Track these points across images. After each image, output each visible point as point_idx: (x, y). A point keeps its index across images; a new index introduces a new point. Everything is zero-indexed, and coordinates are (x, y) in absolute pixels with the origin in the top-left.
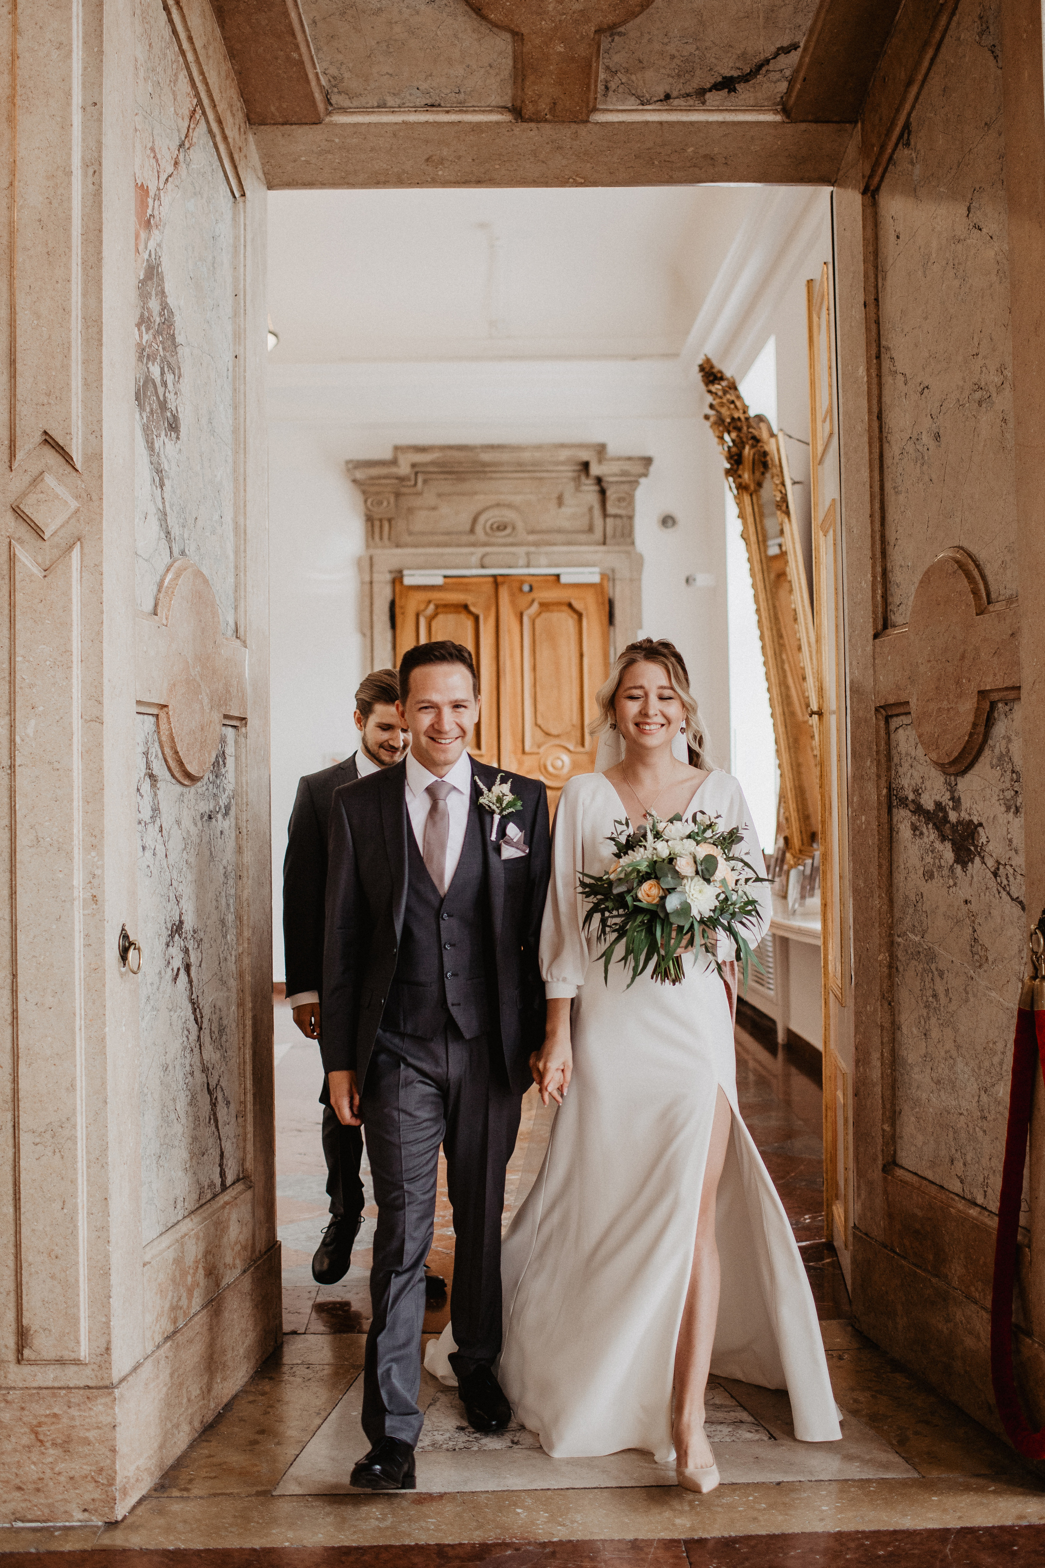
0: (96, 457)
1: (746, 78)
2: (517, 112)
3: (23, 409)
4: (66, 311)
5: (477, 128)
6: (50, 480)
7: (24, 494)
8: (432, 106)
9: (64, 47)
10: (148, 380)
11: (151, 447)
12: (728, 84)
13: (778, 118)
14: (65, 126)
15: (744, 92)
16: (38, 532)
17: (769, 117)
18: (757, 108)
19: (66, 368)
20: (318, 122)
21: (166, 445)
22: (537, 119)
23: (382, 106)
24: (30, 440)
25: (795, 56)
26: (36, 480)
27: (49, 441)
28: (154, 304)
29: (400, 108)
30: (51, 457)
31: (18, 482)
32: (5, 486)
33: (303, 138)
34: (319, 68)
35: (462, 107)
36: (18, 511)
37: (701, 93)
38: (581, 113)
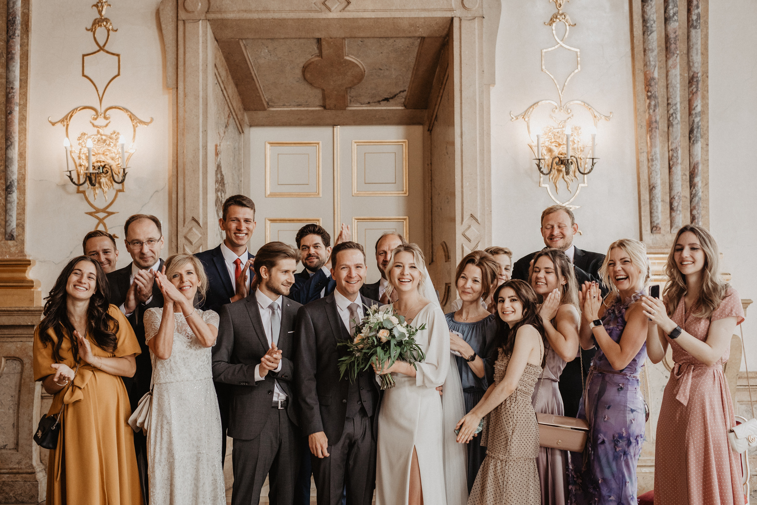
0: (206, 223)
1: (392, 98)
2: (324, 107)
3: (187, 211)
4: (198, 185)
5: (312, 111)
6: (194, 229)
7: (187, 233)
8: (299, 105)
10: (218, 197)
12: (387, 100)
13: (403, 108)
14: (198, 137)
15: (391, 101)
16: (191, 243)
17: (400, 108)
18: (396, 105)
19: (198, 200)
20: (265, 110)
22: (330, 109)
23: (284, 105)
24: (189, 219)
25: (405, 93)
26: (191, 229)
27: (194, 219)
28: (219, 176)
29: (290, 106)
30: (194, 223)
31: (186, 230)
32: (182, 231)
33: (261, 114)
34: (265, 97)
35: (308, 106)
36: (186, 238)
37: (379, 102)
38: (343, 107)
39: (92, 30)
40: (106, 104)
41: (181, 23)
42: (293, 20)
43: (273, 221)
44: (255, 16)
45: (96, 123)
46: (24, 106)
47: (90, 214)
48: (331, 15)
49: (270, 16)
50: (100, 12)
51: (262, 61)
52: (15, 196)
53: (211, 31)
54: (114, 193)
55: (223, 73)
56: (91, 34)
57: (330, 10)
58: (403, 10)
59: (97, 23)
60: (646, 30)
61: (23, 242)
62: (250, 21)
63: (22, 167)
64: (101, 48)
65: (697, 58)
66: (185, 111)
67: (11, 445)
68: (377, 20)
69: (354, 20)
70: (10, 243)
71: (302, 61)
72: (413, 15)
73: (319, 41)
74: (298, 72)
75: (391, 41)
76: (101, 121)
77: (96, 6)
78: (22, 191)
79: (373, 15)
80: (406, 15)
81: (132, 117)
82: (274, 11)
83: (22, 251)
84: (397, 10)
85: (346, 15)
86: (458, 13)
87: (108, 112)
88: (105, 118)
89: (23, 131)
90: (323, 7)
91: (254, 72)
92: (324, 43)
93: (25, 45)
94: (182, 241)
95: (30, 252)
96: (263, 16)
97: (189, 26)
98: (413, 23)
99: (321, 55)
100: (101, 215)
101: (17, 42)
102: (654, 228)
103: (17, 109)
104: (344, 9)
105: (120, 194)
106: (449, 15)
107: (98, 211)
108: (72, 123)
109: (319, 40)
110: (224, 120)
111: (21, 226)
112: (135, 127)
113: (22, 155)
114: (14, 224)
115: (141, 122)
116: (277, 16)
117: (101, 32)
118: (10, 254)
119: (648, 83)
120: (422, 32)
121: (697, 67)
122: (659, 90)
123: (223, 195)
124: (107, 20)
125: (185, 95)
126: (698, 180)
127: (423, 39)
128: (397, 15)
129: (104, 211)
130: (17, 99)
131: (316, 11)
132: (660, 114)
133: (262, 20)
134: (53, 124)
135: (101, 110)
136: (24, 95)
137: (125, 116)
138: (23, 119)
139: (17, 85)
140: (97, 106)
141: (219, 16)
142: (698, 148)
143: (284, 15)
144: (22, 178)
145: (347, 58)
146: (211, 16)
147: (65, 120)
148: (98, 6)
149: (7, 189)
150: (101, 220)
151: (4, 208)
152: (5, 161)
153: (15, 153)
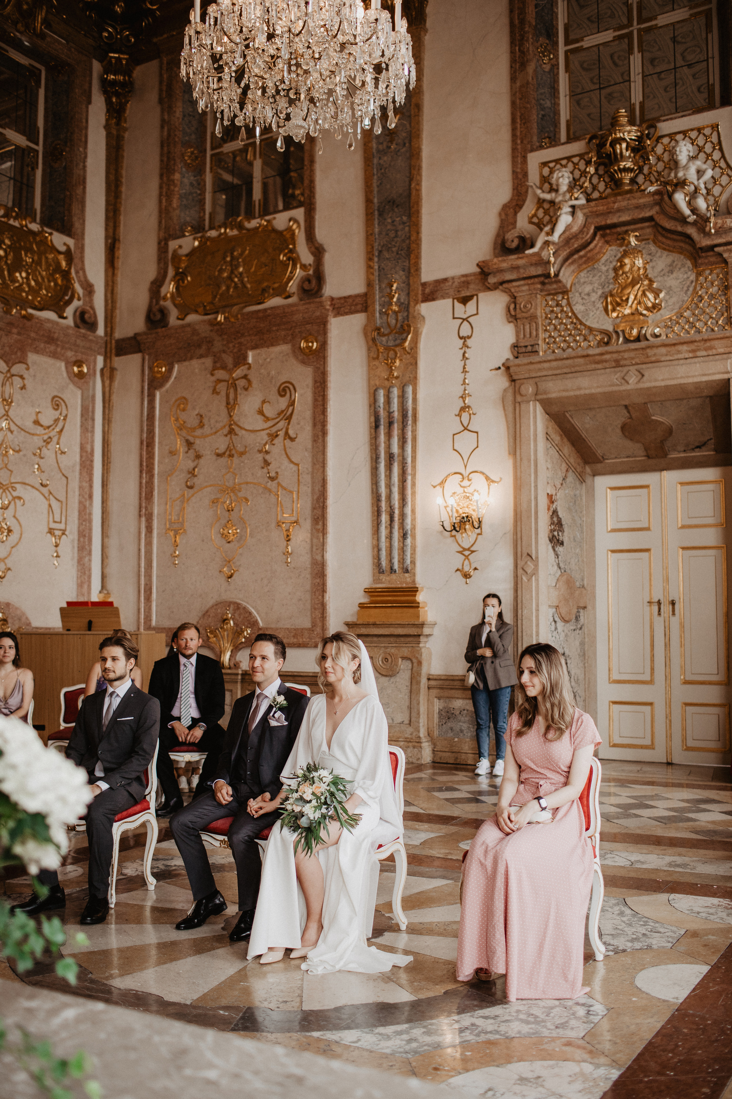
0: (537, 558)
1: (703, 445)
2: (649, 457)
3: (524, 549)
5: (639, 461)
6: (529, 563)
7: (524, 565)
8: (628, 457)
9: (530, 475)
10: (554, 536)
11: (554, 550)
12: (699, 447)
13: (714, 452)
14: (530, 491)
15: (704, 448)
16: (527, 573)
17: (712, 453)
18: (708, 451)
19: (531, 540)
20: (601, 462)
21: (560, 549)
22: (652, 458)
23: (616, 458)
24: (525, 555)
25: (713, 441)
26: (526, 563)
27: (528, 555)
28: (555, 519)
29: (621, 458)
30: (529, 558)
31: (523, 563)
32: (520, 564)
33: (599, 466)
34: (599, 452)
35: (635, 457)
36: (523, 569)
37: (693, 449)
38: (665, 455)
39: (459, 415)
40: (469, 469)
41: (517, 405)
42: (600, 393)
43: (613, 551)
44: (572, 393)
45: (463, 484)
46: (414, 476)
47: (460, 552)
48: (629, 387)
49: (582, 392)
50: (464, 401)
51: (587, 426)
52: (409, 541)
53: (541, 408)
54: (475, 536)
55: (557, 438)
56: (458, 418)
57: (628, 383)
58: (688, 377)
59: (463, 409)
61: (414, 575)
62: (568, 398)
63: (414, 520)
64: (466, 429)
66: (521, 472)
67: (407, 722)
68: (667, 387)
69: (649, 389)
70: (407, 575)
71: (619, 423)
72: (696, 380)
74: (618, 431)
75: (685, 401)
76: (466, 483)
77: (462, 397)
78: (414, 537)
79: (663, 384)
80: (690, 380)
81: (487, 478)
82: (585, 389)
83: (414, 581)
84: (682, 377)
85: (641, 385)
87: (470, 476)
88: (469, 480)
89: (414, 493)
90: (623, 381)
91: (584, 434)
92: (630, 408)
93: (414, 431)
94: (520, 571)
95: (420, 580)
96: (578, 393)
97: (523, 406)
98: (697, 385)
99: (631, 418)
100: (467, 553)
101: (409, 428)
103: (409, 478)
104: (639, 381)
105: (479, 536)
106: (726, 376)
107: (465, 549)
108: (446, 485)
109: (626, 407)
110: (560, 475)
111: (413, 562)
112: (489, 485)
113: (413, 511)
114: (408, 561)
115: (493, 481)
116: (587, 392)
117: (465, 416)
118: (406, 583)
120: (706, 393)
123: (560, 534)
124: (469, 407)
125: (521, 459)
127: (711, 397)
128: (682, 381)
129: (468, 549)
130: (409, 470)
131: (617, 385)
133: (576, 397)
134: (434, 487)
135: (466, 474)
136: (414, 467)
137: (482, 478)
138: (414, 485)
139: (409, 460)
140: (462, 471)
141: (545, 396)
143: (593, 391)
144: (414, 528)
145: (653, 418)
146: (539, 397)
147: (442, 483)
148: (463, 397)
149: (404, 536)
150: (467, 557)
151: (402, 550)
152: (403, 516)
153: (408, 510)
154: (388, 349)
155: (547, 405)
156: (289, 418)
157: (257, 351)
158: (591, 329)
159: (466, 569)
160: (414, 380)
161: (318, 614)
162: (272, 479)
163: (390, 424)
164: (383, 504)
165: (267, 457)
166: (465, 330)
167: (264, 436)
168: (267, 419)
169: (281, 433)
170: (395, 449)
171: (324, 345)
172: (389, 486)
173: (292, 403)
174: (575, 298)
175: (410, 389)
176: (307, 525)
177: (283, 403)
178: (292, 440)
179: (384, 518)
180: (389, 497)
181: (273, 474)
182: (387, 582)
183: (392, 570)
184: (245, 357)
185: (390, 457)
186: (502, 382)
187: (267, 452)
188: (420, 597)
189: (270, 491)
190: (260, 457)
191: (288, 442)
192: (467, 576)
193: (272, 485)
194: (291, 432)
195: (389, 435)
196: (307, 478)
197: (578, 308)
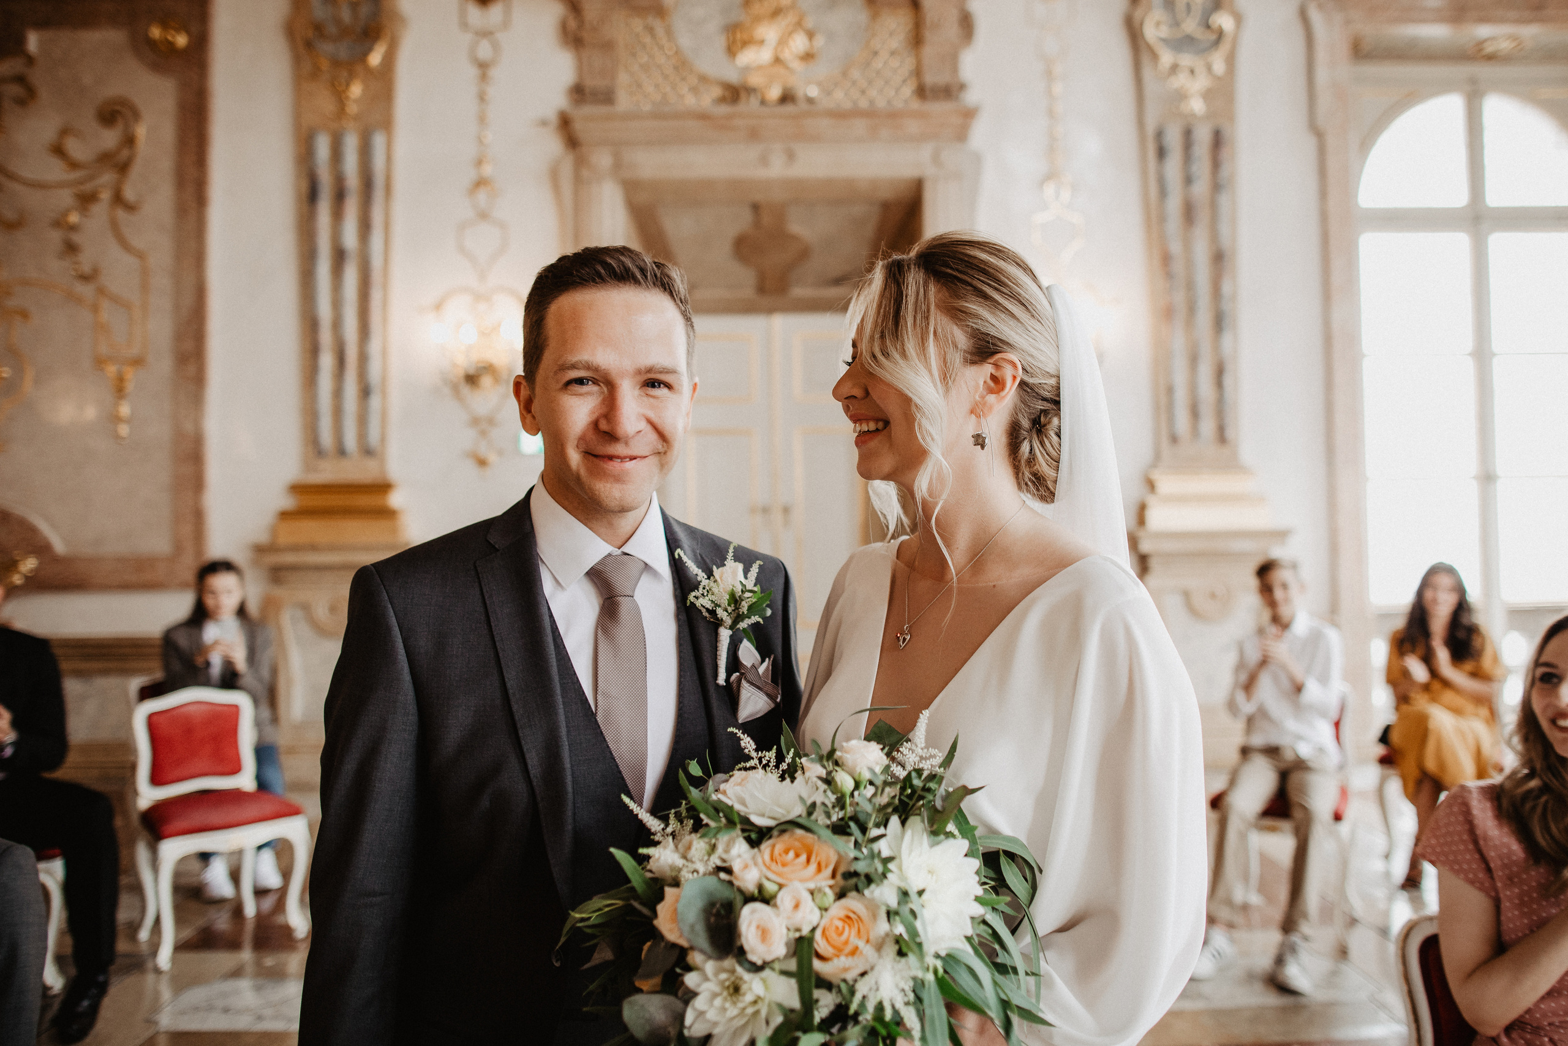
2: (760, 291)
39: (471, 194)
40: (489, 285)
41: (581, 183)
42: (724, 179)
44: (677, 175)
45: (477, 309)
46: (386, 289)
47: (472, 425)
50: (479, 171)
52: (375, 402)
53: (621, 195)
56: (469, 198)
57: (767, 166)
59: (478, 184)
60: (1163, 192)
61: (382, 461)
62: (668, 180)
63: (384, 366)
64: (484, 217)
65: (1224, 230)
69: (801, 180)
70: (369, 460)
71: (733, 232)
72: (873, 174)
73: (756, 208)
74: (728, 246)
75: (846, 207)
76: (483, 307)
77: (475, 164)
78: (384, 394)
79: (825, 174)
80: (867, 174)
82: (697, 169)
83: (383, 473)
85: (789, 173)
86: (928, 171)
87: (491, 296)
88: (488, 303)
89: (384, 320)
90: (761, 163)
92: (762, 210)
93: (387, 213)
95: (395, 470)
96: (686, 174)
97: (592, 188)
98: (872, 183)
99: (756, 226)
100: (484, 426)
101: (377, 206)
102: (1174, 439)
104: (786, 166)
106: (920, 174)
108: (445, 309)
111: (383, 439)
113: (384, 353)
114: (373, 437)
117: (482, 196)
118: (369, 475)
119: (1166, 259)
120: (885, 197)
121: (1225, 242)
122: (1178, 267)
124: (490, 181)
126: (1228, 381)
127: (886, 204)
128: (852, 173)
129: (487, 420)
130: (377, 277)
132: (1179, 298)
133: (683, 180)
134: (424, 311)
135: (482, 293)
136: (386, 274)
139: (377, 261)
140: (476, 287)
141: (629, 175)
142: (1227, 340)
143: (710, 174)
144: (384, 379)
145: (790, 229)
146: (619, 175)
147: (438, 307)
148: (479, 162)
149: (365, 392)
150: (483, 433)
151: (363, 420)
152: (363, 358)
153: (375, 346)
154: (336, 63)
155: (631, 188)
156: (123, 168)
157: (49, 34)
158: (704, 79)
159: (483, 450)
160: (387, 124)
161: (187, 529)
162: (85, 278)
163: (340, 196)
164: (326, 337)
165: (76, 238)
166: (484, 51)
167: (65, 198)
168: (74, 165)
169: (105, 196)
170: (350, 238)
171: (201, 43)
172: (337, 304)
173: (130, 141)
174: (679, 23)
175: (379, 141)
176: (162, 365)
177: (109, 139)
178: (130, 208)
179: (327, 361)
180: (337, 324)
181: (86, 268)
182: (328, 473)
183: (341, 452)
184: (21, 41)
185: (339, 256)
186: (552, 145)
187: (73, 228)
188: (395, 500)
189: (79, 300)
190: (56, 237)
191: (121, 214)
192: (482, 463)
193: (86, 290)
194: (129, 194)
195: (338, 214)
196: (162, 282)
197: (685, 41)
